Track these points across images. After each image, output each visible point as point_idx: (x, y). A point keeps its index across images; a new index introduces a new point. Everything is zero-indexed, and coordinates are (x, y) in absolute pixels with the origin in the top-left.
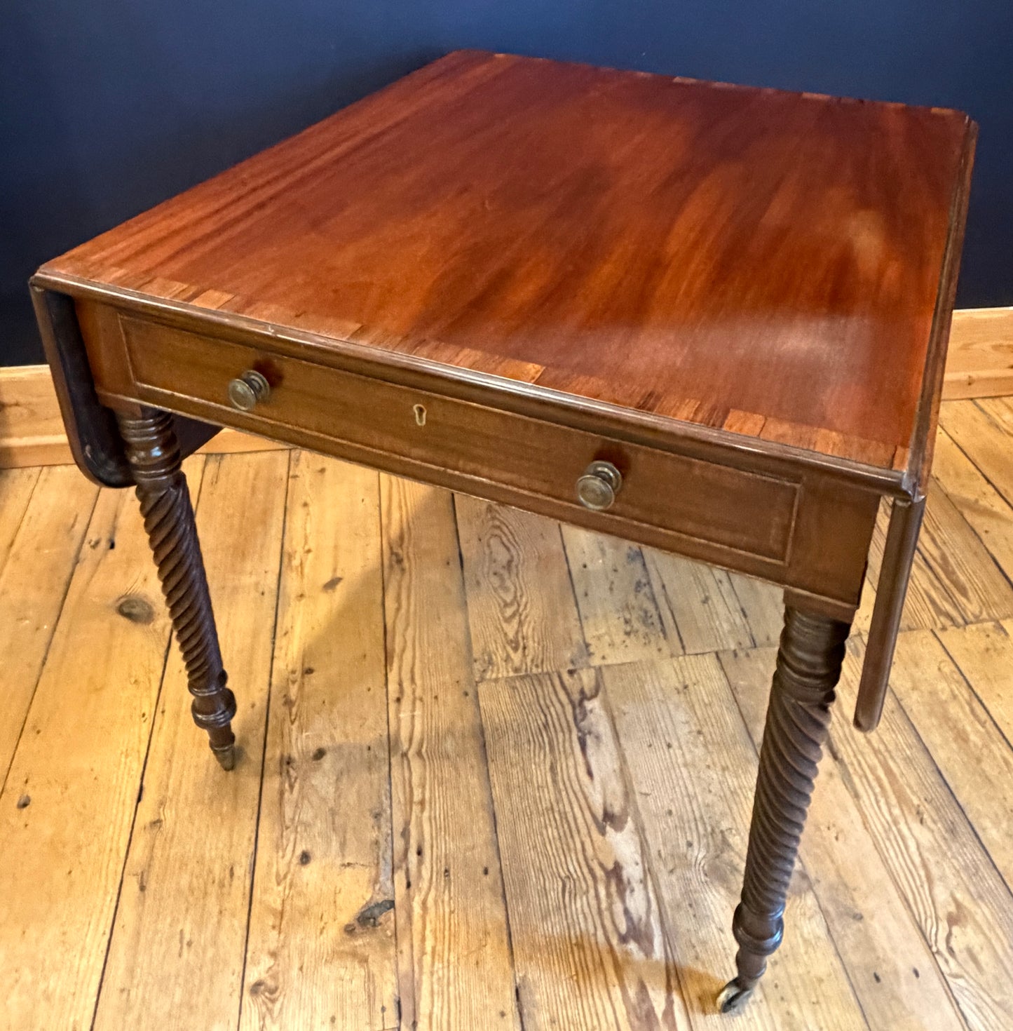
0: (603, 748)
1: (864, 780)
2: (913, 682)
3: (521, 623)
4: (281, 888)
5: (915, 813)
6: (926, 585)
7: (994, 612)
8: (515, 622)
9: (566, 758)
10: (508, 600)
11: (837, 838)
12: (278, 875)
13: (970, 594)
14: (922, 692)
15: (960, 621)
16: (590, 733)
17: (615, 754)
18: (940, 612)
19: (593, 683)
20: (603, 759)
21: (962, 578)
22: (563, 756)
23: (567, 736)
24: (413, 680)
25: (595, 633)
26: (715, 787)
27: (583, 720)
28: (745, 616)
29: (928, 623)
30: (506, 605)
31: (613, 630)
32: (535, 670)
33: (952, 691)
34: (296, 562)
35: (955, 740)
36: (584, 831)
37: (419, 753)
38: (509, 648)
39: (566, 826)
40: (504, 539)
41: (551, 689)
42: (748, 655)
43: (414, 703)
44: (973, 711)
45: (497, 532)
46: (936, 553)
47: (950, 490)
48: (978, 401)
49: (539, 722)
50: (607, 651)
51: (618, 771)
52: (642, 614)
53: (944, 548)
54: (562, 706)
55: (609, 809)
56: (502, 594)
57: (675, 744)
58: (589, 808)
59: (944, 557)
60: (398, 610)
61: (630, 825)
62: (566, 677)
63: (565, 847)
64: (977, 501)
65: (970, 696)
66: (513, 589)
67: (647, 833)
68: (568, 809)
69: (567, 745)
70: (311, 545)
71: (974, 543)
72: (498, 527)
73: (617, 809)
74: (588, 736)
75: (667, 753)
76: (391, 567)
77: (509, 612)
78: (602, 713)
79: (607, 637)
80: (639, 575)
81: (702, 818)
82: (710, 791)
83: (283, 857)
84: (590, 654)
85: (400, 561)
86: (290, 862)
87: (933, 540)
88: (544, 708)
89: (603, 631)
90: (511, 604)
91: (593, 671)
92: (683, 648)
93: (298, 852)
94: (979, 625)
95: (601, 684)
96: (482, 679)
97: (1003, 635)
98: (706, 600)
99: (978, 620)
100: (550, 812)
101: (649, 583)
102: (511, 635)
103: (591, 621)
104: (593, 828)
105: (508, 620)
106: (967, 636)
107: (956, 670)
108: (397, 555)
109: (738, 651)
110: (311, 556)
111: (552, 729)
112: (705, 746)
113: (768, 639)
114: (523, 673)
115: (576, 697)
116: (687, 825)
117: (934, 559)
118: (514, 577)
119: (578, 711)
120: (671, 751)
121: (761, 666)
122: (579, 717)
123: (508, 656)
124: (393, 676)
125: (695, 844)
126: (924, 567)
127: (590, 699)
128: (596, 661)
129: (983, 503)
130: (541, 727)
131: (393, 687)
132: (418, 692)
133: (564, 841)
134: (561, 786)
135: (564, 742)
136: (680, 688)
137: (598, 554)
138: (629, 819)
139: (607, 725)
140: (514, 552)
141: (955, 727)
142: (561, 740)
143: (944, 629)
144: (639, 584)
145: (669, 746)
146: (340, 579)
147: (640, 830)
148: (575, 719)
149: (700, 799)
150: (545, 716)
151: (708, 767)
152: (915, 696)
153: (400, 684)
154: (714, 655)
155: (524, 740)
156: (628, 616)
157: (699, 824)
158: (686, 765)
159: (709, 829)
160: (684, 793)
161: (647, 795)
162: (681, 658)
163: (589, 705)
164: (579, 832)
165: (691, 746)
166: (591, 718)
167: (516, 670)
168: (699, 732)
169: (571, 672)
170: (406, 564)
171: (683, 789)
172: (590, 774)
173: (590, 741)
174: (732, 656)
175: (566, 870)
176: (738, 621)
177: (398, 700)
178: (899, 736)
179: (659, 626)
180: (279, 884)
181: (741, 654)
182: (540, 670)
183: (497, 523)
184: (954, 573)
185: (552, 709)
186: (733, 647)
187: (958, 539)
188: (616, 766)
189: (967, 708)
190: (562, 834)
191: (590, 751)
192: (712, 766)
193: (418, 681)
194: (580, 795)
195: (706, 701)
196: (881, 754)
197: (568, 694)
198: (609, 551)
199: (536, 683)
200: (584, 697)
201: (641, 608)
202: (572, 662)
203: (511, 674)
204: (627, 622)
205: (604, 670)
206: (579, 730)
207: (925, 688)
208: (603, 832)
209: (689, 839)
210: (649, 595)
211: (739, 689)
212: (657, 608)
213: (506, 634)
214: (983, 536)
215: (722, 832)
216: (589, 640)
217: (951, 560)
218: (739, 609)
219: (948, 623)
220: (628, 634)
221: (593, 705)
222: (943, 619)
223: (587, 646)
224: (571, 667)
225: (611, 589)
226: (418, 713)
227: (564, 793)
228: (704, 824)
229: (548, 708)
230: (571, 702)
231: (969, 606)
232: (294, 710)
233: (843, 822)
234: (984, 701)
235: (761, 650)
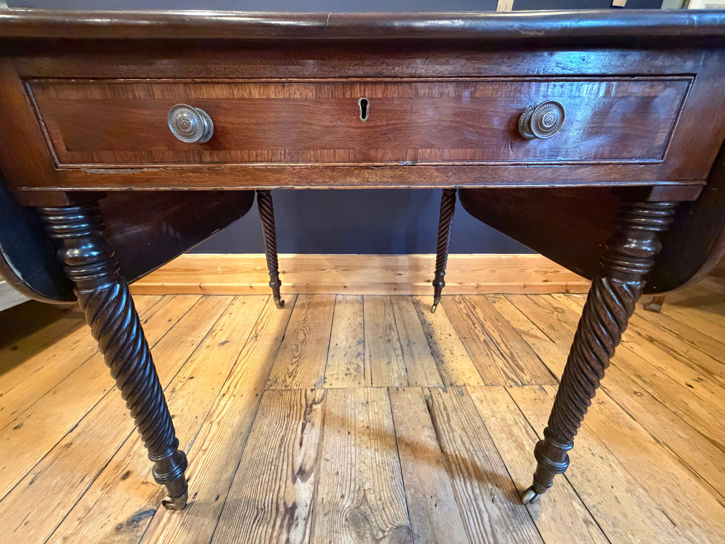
0: (314, 430)
1: (458, 467)
2: (493, 413)
3: (297, 366)
4: (101, 493)
5: (489, 493)
6: (502, 366)
7: (538, 381)
8: (295, 365)
9: (292, 434)
10: (296, 355)
11: (436, 506)
12: (106, 484)
13: (525, 370)
14: (497, 418)
15: (521, 384)
16: (309, 421)
17: (319, 434)
18: (508, 378)
19: (321, 396)
20: (312, 436)
21: (521, 364)
22: (290, 432)
23: (297, 422)
24: (235, 387)
25: (330, 373)
26: (368, 461)
27: (308, 414)
28: (407, 371)
29: (502, 383)
30: (294, 357)
31: (340, 372)
32: (295, 388)
33: (515, 420)
34: (214, 334)
35: (516, 448)
36: (284, 479)
37: (219, 423)
38: (287, 376)
39: (275, 475)
40: (306, 331)
41: (299, 397)
42: (404, 390)
43: (230, 397)
44: (527, 432)
45: (304, 328)
46: (507, 351)
47: (515, 326)
48: (529, 296)
49: (286, 414)
50: (334, 382)
51: (316, 445)
52: (357, 367)
53: (511, 350)
54: (301, 406)
55: (303, 467)
56: (294, 352)
57: (353, 432)
58: (293, 464)
59: (511, 353)
60: (246, 355)
61: (312, 479)
62: (309, 392)
63: (268, 488)
64: (528, 331)
65: (525, 423)
66: (300, 351)
67: (319, 486)
68: (281, 464)
69: (295, 426)
70: (224, 328)
71: (527, 348)
72: (305, 327)
73: (307, 468)
74: (308, 423)
75: (347, 437)
76: (252, 338)
77: (294, 360)
78: (320, 412)
79: (336, 376)
80: (360, 349)
81: (355, 480)
82: (364, 463)
83: (116, 473)
84: (325, 382)
85: (257, 337)
86: (117, 477)
87: (506, 346)
88: (292, 407)
89: (335, 373)
90: (297, 357)
91: (323, 390)
92: (372, 383)
93: (125, 472)
94: (530, 387)
95: (325, 398)
96: (268, 389)
97: (544, 392)
98: (388, 363)
99: (529, 383)
100: (270, 464)
101: (364, 354)
102: (290, 371)
103: (331, 367)
104: (290, 477)
105: (292, 364)
106: (524, 391)
107: (517, 408)
108: (257, 334)
109: (399, 388)
110: (222, 332)
111: (291, 418)
112: (369, 435)
113: (416, 383)
114: (289, 388)
115: (310, 402)
116: (345, 483)
117: (507, 354)
118: (303, 346)
119: (308, 409)
120: (349, 435)
121: (409, 396)
122: (307, 413)
123: (285, 380)
124: (227, 384)
125: (346, 497)
126: (501, 357)
127: (316, 404)
128: (327, 386)
129: (531, 332)
130: (286, 416)
131: (225, 388)
132: (235, 393)
133: (270, 483)
134: (283, 450)
135: (294, 424)
136: (365, 402)
137: (345, 340)
138: (313, 474)
139: (320, 418)
140: (307, 337)
141: (516, 441)
142: (293, 424)
143: (511, 386)
144: (359, 354)
145: (349, 433)
146: (228, 341)
147: (317, 483)
148: (305, 413)
149: (357, 467)
150: (290, 410)
151: (367, 448)
152: (493, 420)
153: (228, 388)
154: (386, 389)
155: (274, 421)
156: (349, 367)
157: (352, 483)
158: (354, 445)
159: (357, 487)
160: (349, 462)
161: (328, 460)
162: (369, 388)
163: (314, 407)
164: (280, 479)
165: (361, 434)
166: (313, 413)
167: (286, 386)
168: (368, 427)
169: (312, 390)
170: (259, 338)
171: (349, 459)
172: (301, 444)
173: (308, 425)
174: (395, 390)
175: (263, 504)
176: (403, 374)
177: (224, 395)
178: (482, 442)
179: (363, 372)
180: (102, 490)
181: (401, 389)
182: (297, 388)
183: (305, 325)
184: (517, 361)
185: (295, 407)
186: (397, 385)
187: (519, 346)
188: (317, 442)
189: (524, 430)
190: (271, 479)
191: (305, 431)
192: (369, 448)
193: (238, 387)
194: (290, 457)
195: (376, 411)
196: (470, 451)
197: (306, 400)
198: (350, 339)
199: (293, 393)
200: (314, 402)
201: (357, 364)
202: (315, 385)
203: (283, 388)
204: (348, 369)
205: (329, 391)
206: (305, 419)
207: (498, 416)
208: (294, 481)
209: (344, 493)
210: (362, 359)
211: (395, 407)
212: (364, 365)
213: (288, 370)
214: (532, 346)
215: (365, 490)
216: (326, 376)
217: (516, 356)
218: (404, 367)
219: (513, 384)
220: (346, 375)
221: (318, 407)
222: (510, 382)
223: (325, 378)
224: (313, 388)
225: (345, 355)
226: (230, 402)
227: (282, 454)
228: (356, 484)
229: (294, 406)
230: (307, 405)
231: (524, 377)
232: (173, 395)
233: (441, 494)
234: (534, 428)
235: (412, 389)
